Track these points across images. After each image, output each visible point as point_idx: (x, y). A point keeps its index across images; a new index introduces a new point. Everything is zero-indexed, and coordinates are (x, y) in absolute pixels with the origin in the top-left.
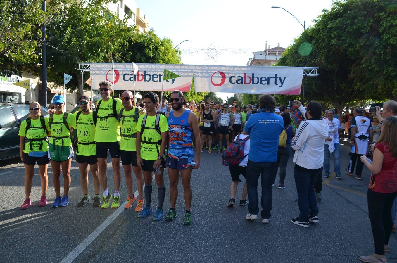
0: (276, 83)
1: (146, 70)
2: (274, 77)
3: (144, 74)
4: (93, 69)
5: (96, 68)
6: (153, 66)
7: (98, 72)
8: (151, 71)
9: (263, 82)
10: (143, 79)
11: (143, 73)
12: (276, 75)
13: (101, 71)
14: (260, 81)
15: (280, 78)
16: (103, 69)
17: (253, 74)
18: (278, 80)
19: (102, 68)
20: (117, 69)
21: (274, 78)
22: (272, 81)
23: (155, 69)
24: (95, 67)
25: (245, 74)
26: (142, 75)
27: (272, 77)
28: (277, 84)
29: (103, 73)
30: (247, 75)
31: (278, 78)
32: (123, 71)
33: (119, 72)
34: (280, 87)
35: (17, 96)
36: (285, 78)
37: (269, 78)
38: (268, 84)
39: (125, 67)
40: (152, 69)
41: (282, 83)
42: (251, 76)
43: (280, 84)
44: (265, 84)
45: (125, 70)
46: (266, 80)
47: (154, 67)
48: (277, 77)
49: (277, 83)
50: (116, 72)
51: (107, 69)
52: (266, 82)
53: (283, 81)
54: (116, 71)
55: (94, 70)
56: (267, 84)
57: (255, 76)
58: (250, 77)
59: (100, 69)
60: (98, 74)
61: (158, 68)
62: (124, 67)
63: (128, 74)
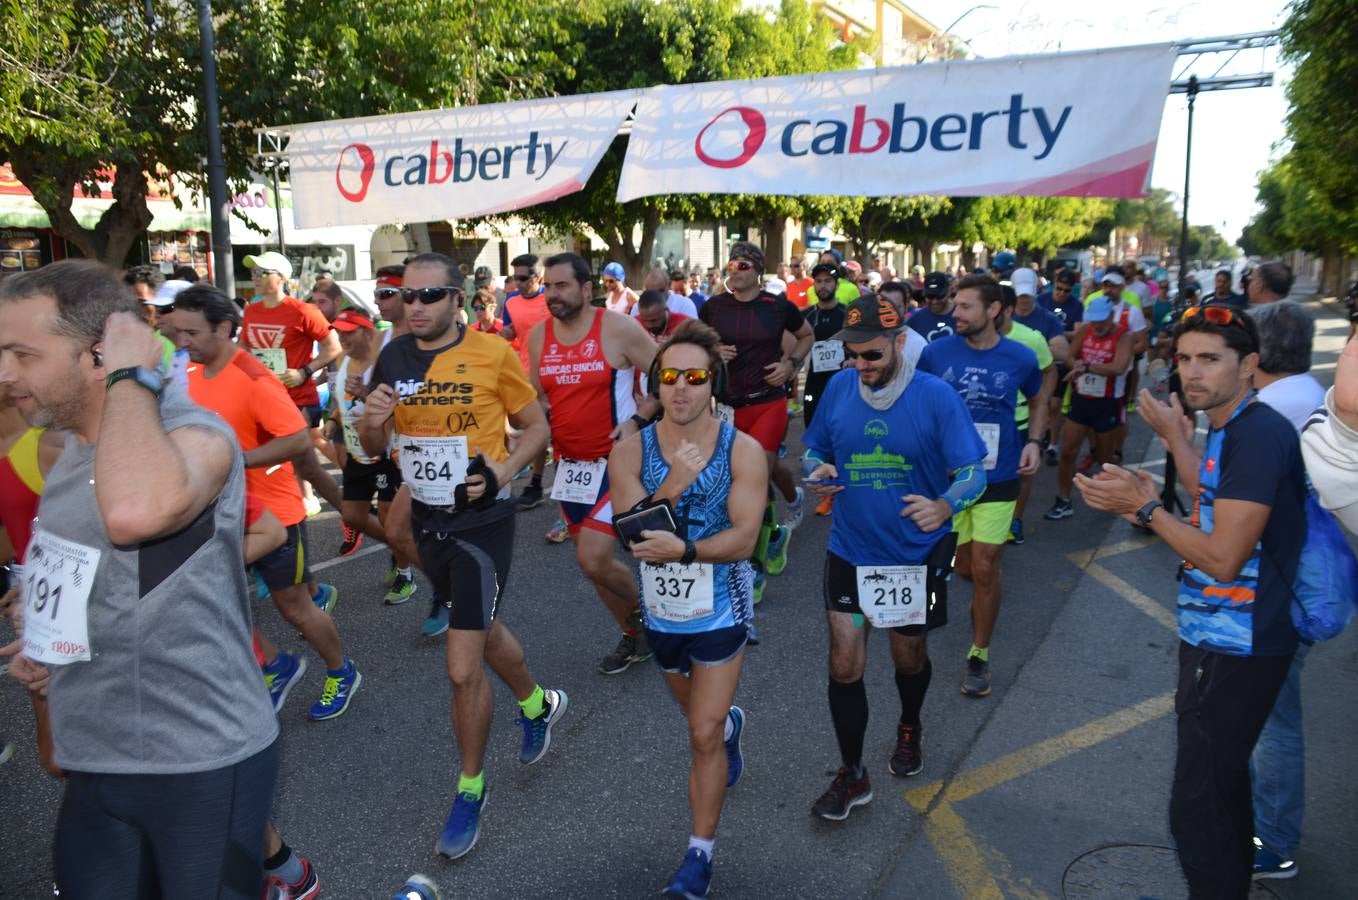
0: (1014, 140)
1: (459, 136)
2: (1004, 113)
3: (453, 155)
4: (297, 150)
5: (308, 144)
6: (483, 115)
7: (311, 161)
8: (475, 140)
9: (946, 140)
10: (448, 171)
11: (452, 149)
12: (1016, 100)
13: (321, 157)
14: (934, 135)
15: (1039, 114)
16: (326, 147)
17: (899, 109)
18: (1027, 122)
19: (323, 143)
20: (368, 144)
21: (1006, 118)
22: (995, 130)
23: (490, 128)
24: (303, 140)
25: (860, 112)
26: (447, 156)
27: (996, 113)
28: (1023, 146)
29: (327, 163)
30: (868, 115)
31: (1026, 111)
32: (385, 148)
33: (374, 153)
34: (1037, 158)
35: (340, 254)
36: (1067, 111)
37: (978, 119)
38: (975, 144)
39: (394, 130)
40: (479, 129)
41: (1050, 137)
42: (889, 119)
43: (1040, 145)
44: (959, 147)
45: (393, 141)
46: (962, 129)
47: (487, 121)
48: (1025, 105)
49: (1023, 138)
50: (365, 153)
51: (337, 146)
52: (965, 138)
53: (1053, 126)
54: (365, 151)
55: (301, 154)
56: (966, 144)
57: (907, 115)
58: (881, 124)
59: (317, 149)
60: (313, 169)
61: (502, 122)
62: (389, 131)
63: (401, 158)
